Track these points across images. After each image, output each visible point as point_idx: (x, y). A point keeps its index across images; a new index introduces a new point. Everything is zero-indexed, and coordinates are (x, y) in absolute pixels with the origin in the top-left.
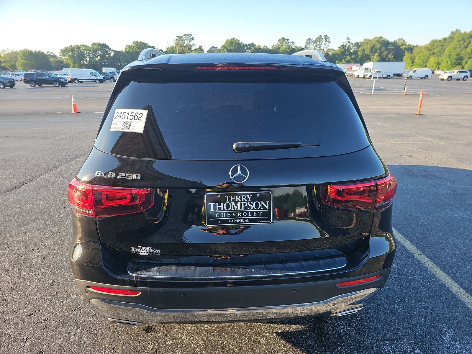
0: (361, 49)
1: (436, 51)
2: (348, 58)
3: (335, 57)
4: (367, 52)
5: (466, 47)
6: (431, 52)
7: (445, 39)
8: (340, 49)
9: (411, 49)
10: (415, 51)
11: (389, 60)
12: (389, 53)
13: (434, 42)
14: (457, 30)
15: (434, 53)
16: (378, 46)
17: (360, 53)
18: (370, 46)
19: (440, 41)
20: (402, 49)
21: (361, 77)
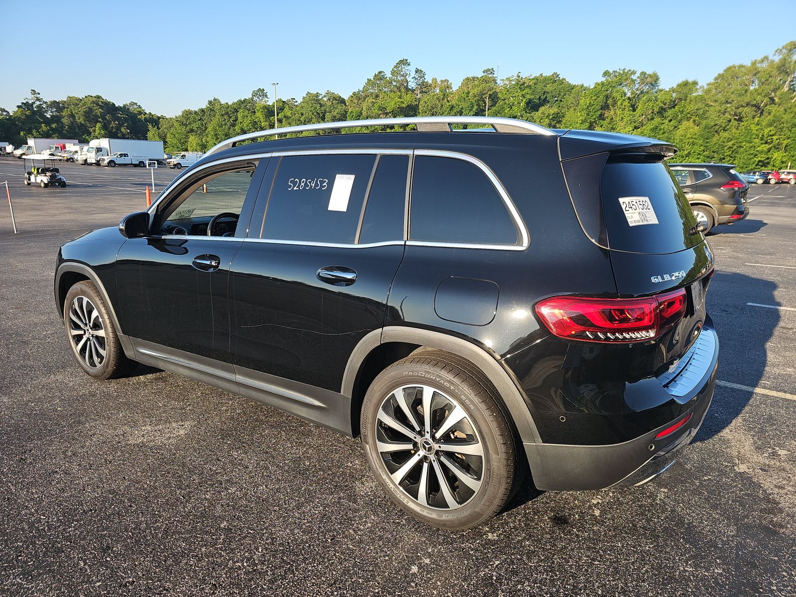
0: (65, 113)
1: (195, 126)
2: (44, 127)
3: (15, 125)
4: (80, 120)
5: (233, 125)
6: (188, 128)
7: (203, 110)
8: (21, 109)
9: (155, 121)
10: (163, 125)
11: (123, 137)
12: (121, 125)
13: (187, 114)
14: (215, 100)
15: (192, 131)
16: (99, 111)
17: (65, 121)
18: (83, 110)
19: (196, 112)
20: (140, 120)
21: (91, 164)
